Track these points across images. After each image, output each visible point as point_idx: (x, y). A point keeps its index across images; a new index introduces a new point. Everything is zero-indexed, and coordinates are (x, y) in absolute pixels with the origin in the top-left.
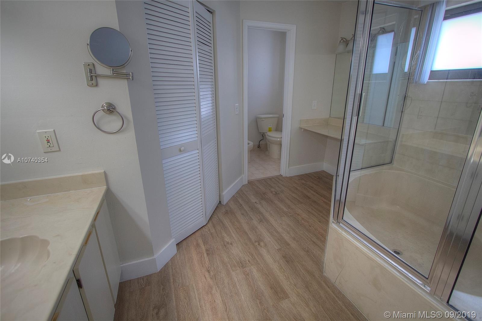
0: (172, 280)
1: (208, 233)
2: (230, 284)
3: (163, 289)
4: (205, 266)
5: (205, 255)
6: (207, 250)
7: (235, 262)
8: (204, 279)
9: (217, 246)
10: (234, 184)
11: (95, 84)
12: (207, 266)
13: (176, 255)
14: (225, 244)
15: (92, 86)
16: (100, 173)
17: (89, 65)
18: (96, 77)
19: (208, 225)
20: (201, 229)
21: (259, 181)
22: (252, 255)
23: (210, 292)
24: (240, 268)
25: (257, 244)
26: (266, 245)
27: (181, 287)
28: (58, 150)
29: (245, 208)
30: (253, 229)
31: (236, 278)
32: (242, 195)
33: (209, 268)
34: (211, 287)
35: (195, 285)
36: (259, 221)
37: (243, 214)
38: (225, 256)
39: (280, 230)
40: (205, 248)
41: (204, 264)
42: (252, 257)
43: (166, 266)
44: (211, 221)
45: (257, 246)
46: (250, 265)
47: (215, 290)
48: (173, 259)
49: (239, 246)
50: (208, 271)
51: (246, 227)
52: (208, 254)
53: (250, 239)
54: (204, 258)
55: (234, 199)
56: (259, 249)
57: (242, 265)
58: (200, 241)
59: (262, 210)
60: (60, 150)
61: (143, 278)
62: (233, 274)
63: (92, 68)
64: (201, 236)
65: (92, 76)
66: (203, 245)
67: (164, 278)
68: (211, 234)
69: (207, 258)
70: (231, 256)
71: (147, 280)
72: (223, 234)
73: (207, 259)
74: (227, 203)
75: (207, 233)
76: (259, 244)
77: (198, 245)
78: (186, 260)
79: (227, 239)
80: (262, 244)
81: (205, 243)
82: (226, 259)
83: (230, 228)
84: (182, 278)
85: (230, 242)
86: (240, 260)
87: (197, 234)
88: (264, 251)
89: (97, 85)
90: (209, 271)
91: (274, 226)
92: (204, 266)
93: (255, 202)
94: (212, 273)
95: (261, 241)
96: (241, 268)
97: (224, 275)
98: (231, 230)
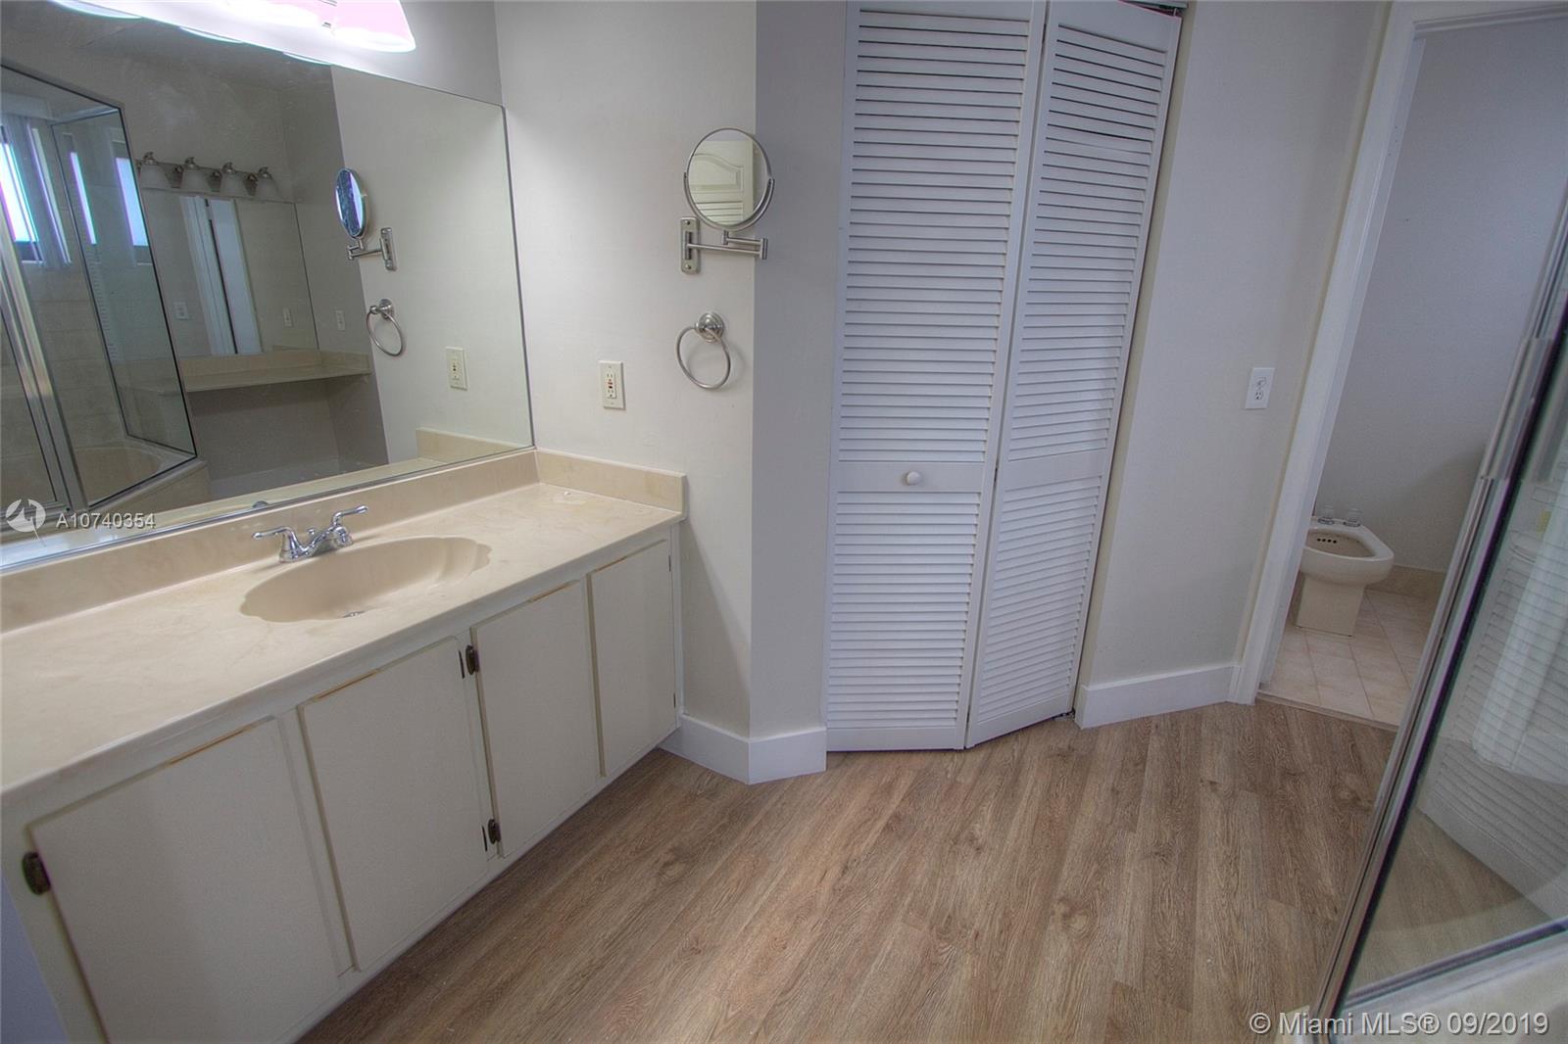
0: (754, 823)
1: (949, 776)
2: (861, 943)
3: (724, 826)
4: (852, 849)
5: (881, 824)
6: (897, 817)
7: (937, 904)
8: (818, 878)
9: (933, 828)
10: (1164, 676)
11: (693, 269)
12: (855, 853)
13: (816, 775)
14: (963, 836)
15: (688, 270)
16: (675, 478)
17: (689, 223)
18: (699, 250)
19: (969, 757)
20: (938, 755)
21: (1319, 721)
22: (1007, 928)
23: (798, 917)
24: (932, 928)
25: (1061, 909)
26: (1088, 936)
27: (756, 851)
28: (622, 407)
29: (1146, 778)
30: (1103, 858)
31: (894, 944)
32: (1182, 733)
33: (855, 863)
34: (810, 908)
35: (786, 874)
36: (1155, 850)
37: (1115, 791)
38: (926, 866)
39: (1207, 931)
40: (898, 806)
41: (854, 843)
42: (1001, 932)
43: (775, 785)
44: (990, 751)
45: (1053, 913)
46: (969, 946)
47: (811, 926)
48: (802, 779)
49: (996, 873)
50: (846, 867)
51: (1081, 833)
52: (888, 827)
53: (1053, 877)
54: (868, 832)
55: (1138, 731)
56: (1052, 927)
57: (946, 926)
58: (904, 785)
59: (1211, 823)
60: (624, 409)
61: (714, 775)
62: (897, 926)
63: (694, 231)
64: (920, 771)
65: (690, 250)
66: (901, 797)
67: (747, 804)
68: (954, 785)
69: (878, 834)
70: (940, 879)
71: (717, 783)
72: (985, 808)
73: (872, 838)
74: (1095, 731)
75: (944, 773)
76: (1066, 917)
77: (888, 789)
78: (826, 803)
79: (981, 829)
80: (1079, 923)
81: (911, 796)
82: (919, 878)
83: (1024, 803)
84: (777, 834)
85: (980, 841)
86: (954, 912)
87: (916, 759)
88: (1057, 949)
89: (698, 271)
90: (845, 869)
91: (1193, 906)
92: (850, 847)
93: (1212, 783)
94: (850, 878)
95: (1085, 913)
96: (934, 932)
97: (869, 909)
98: (1020, 812)
